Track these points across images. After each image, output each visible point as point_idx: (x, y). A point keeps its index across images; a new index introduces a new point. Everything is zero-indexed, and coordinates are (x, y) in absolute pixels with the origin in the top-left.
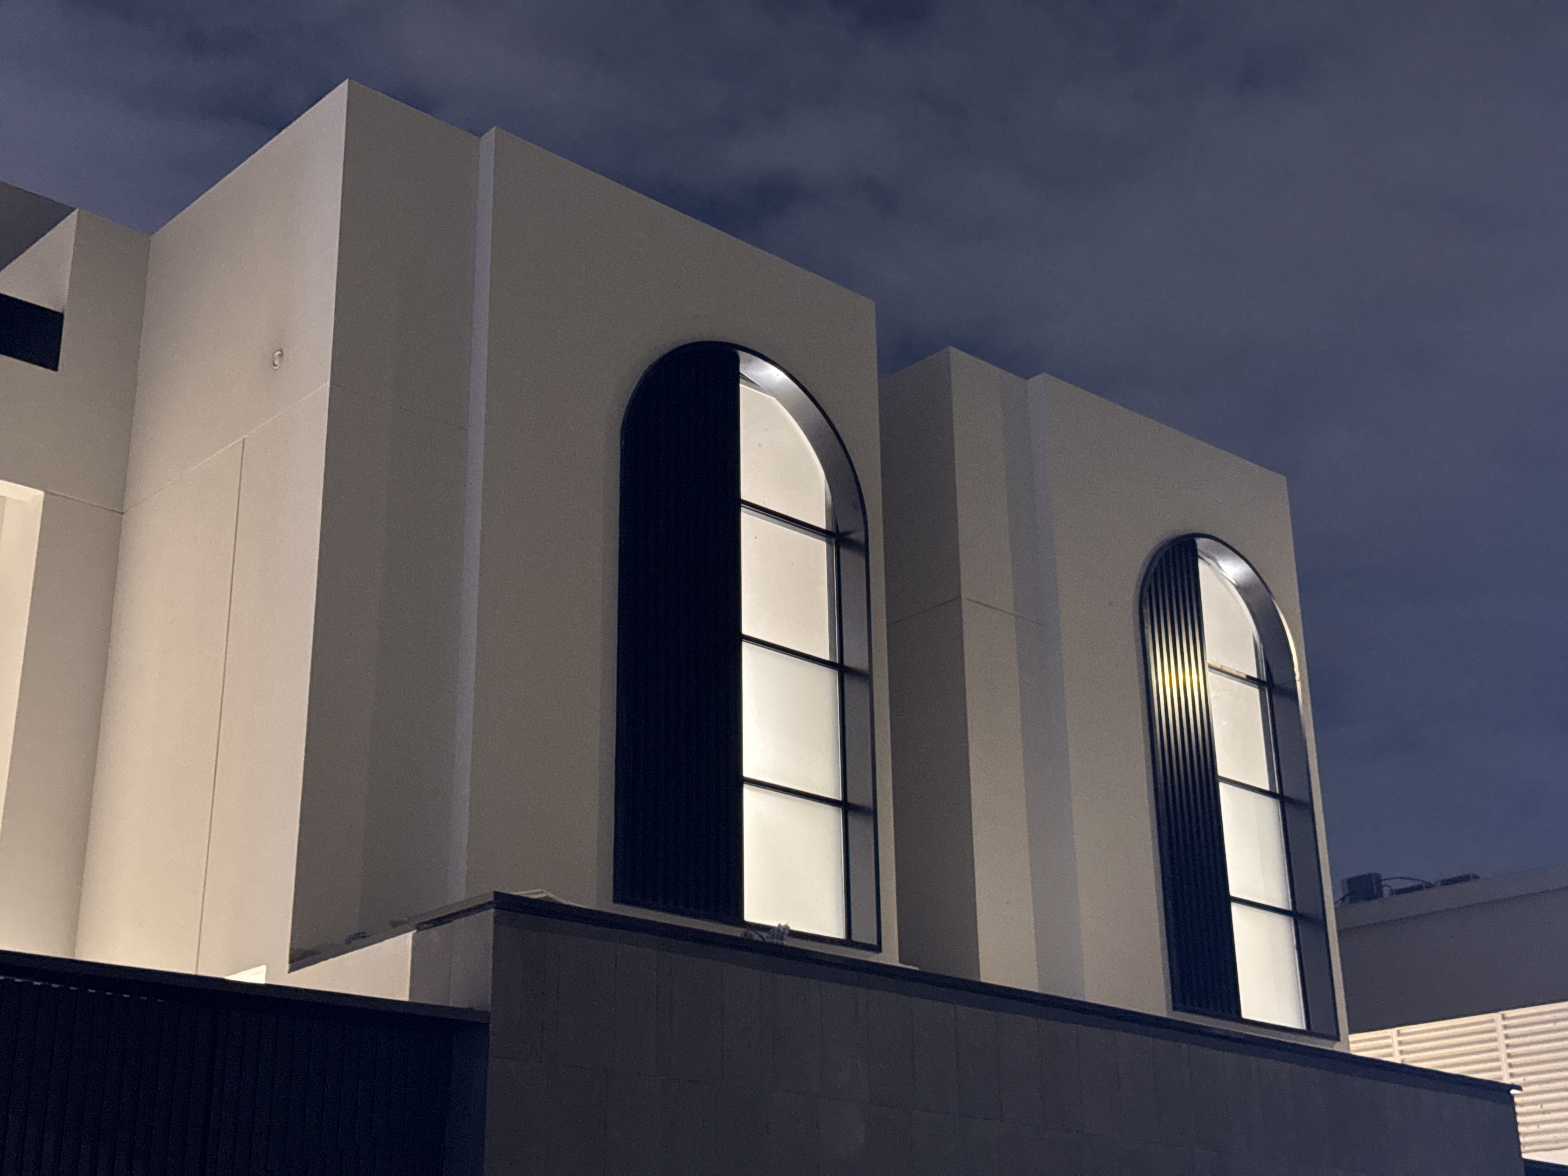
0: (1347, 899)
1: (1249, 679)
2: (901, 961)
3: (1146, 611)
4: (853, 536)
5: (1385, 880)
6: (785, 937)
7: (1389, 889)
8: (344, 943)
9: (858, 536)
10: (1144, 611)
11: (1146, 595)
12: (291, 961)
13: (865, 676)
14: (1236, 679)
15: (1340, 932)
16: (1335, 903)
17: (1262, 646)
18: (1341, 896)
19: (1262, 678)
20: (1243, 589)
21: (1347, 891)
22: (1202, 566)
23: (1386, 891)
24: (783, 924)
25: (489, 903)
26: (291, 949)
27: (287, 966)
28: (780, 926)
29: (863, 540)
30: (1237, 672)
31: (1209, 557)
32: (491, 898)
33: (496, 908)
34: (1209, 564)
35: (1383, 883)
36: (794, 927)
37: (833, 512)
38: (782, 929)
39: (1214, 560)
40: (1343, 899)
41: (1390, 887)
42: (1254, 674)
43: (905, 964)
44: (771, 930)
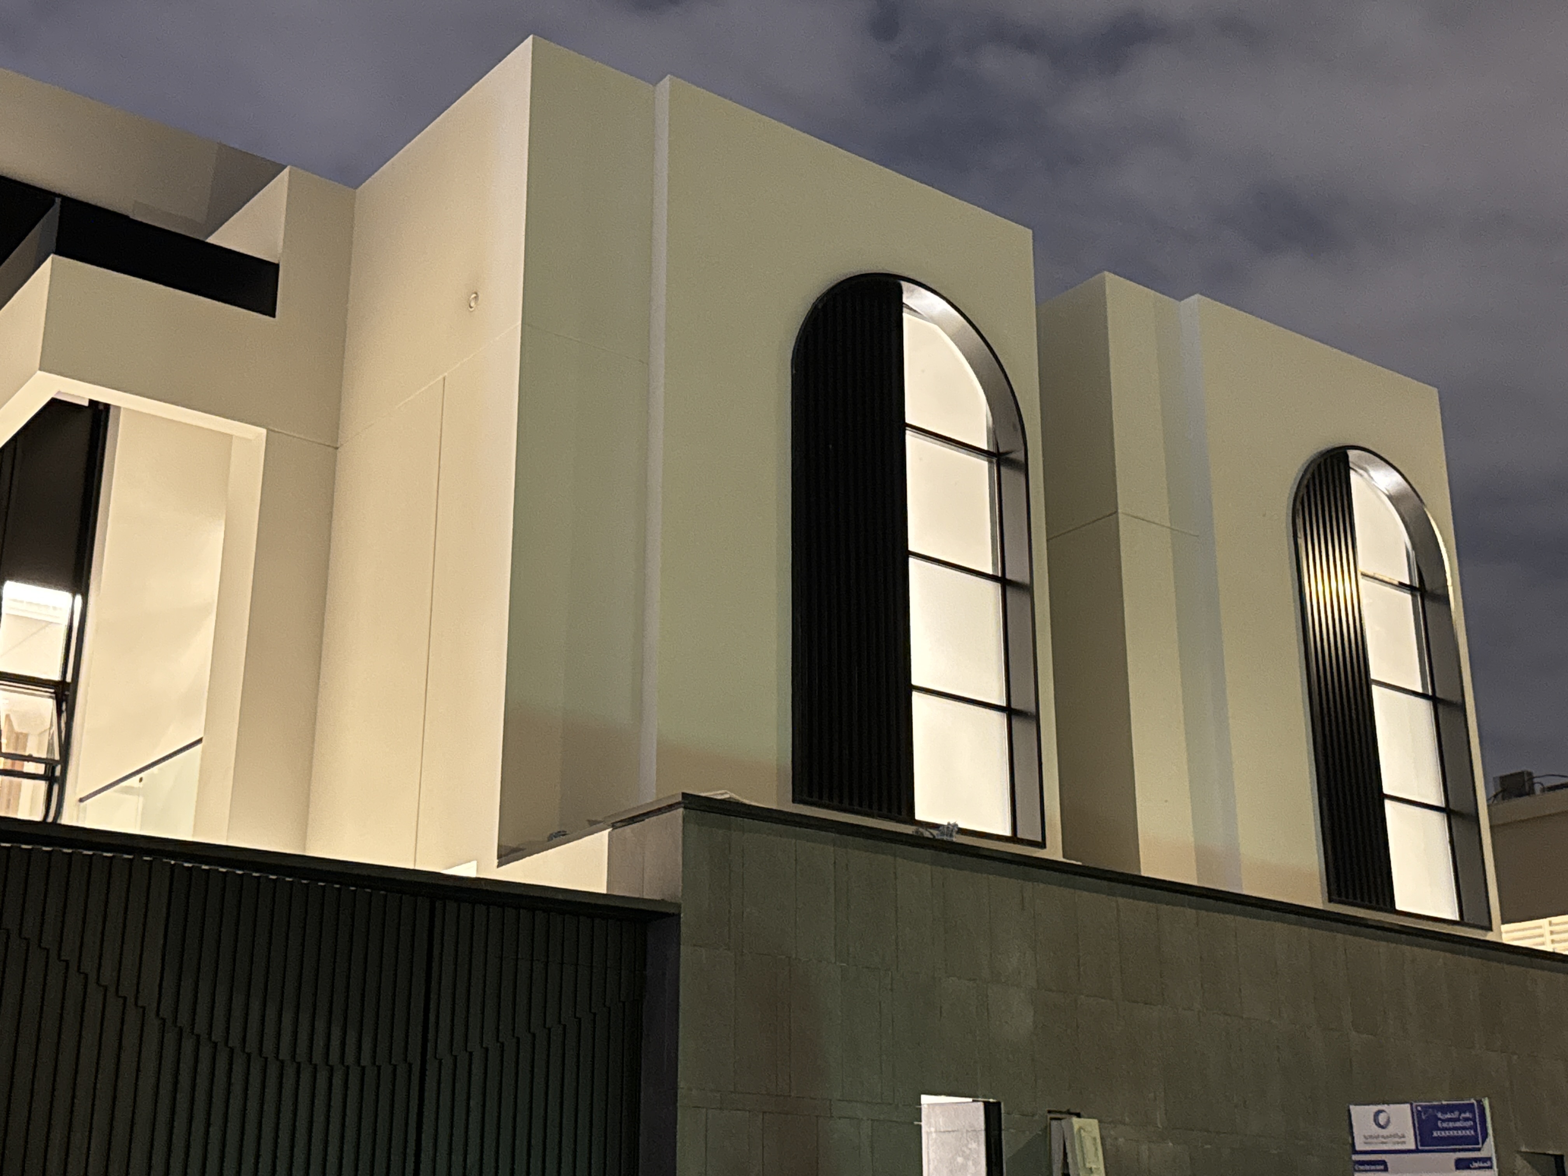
0: (1500, 796)
1: (1401, 585)
2: (1064, 857)
3: (1299, 522)
4: (1012, 456)
5: (1536, 777)
6: (954, 834)
7: (1541, 786)
8: (546, 839)
9: (1019, 456)
10: (1297, 521)
11: (1299, 507)
12: (499, 857)
13: (1027, 589)
14: (1389, 585)
15: (1492, 827)
16: (1488, 800)
17: (1414, 552)
18: (1494, 793)
19: (1414, 585)
20: (1395, 499)
21: (1500, 789)
22: (1354, 478)
23: (1538, 788)
24: (952, 822)
25: (678, 803)
26: (499, 846)
27: (496, 862)
28: (949, 824)
29: (1022, 459)
30: (1390, 579)
31: (1362, 468)
32: (680, 799)
33: (685, 808)
34: (1361, 475)
35: (1535, 780)
36: (962, 825)
37: (994, 434)
38: (950, 827)
39: (1366, 470)
40: (1495, 796)
41: (1542, 784)
42: (1407, 582)
43: (1068, 859)
44: (941, 828)
